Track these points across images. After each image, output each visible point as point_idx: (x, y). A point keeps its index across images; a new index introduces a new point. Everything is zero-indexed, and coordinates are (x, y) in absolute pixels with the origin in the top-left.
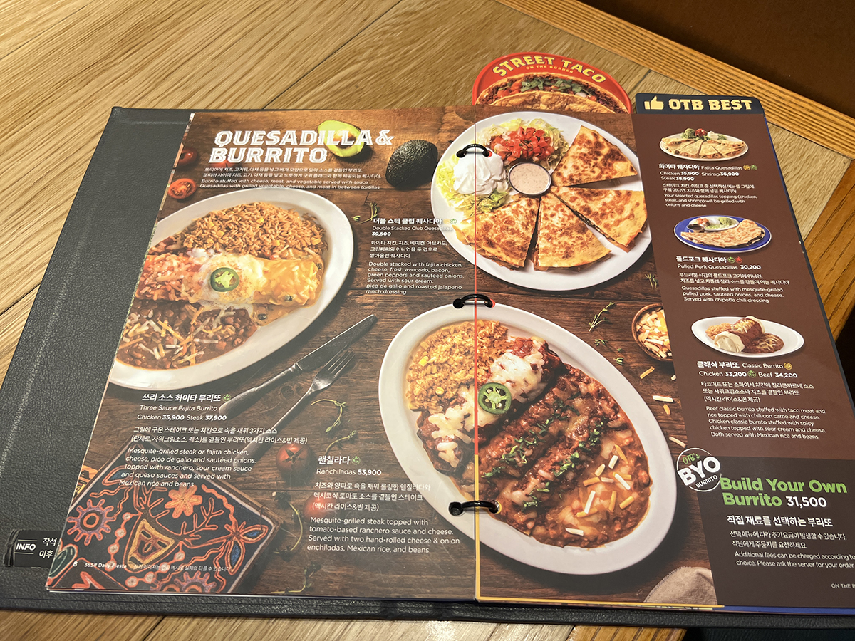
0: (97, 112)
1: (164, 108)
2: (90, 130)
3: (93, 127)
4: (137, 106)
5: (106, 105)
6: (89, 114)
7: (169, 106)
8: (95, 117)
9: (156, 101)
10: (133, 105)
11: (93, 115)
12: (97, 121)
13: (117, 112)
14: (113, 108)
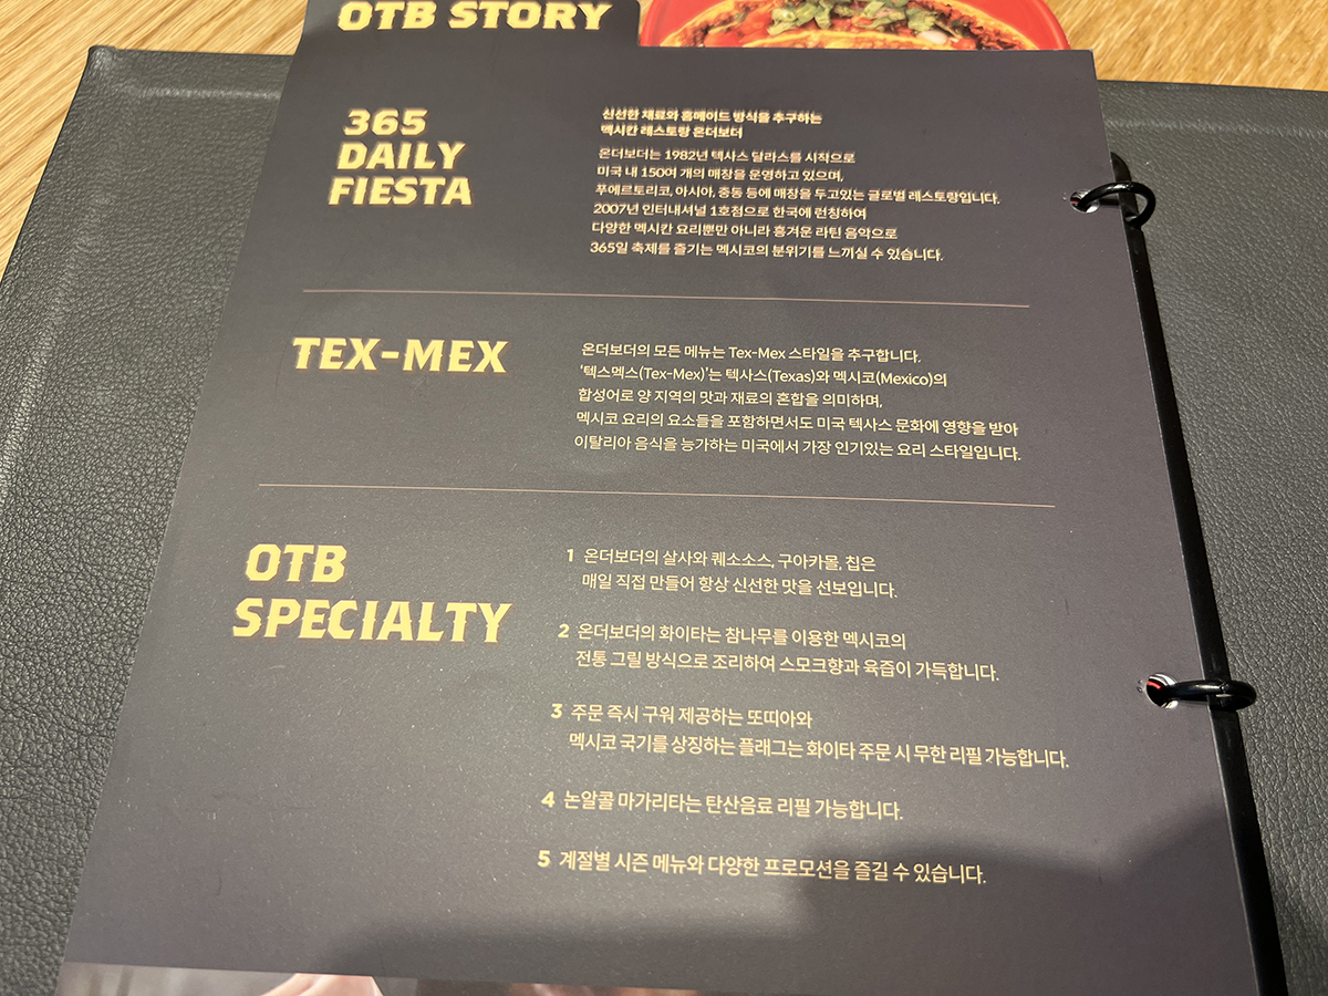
0: (50, 59)
1: (229, 50)
2: (31, 110)
3: (39, 102)
4: (156, 45)
5: (73, 40)
6: (28, 67)
7: (242, 46)
8: (45, 75)
9: (206, 32)
10: (145, 39)
11: (40, 68)
12: (51, 86)
13: (102, 60)
14: (92, 50)
